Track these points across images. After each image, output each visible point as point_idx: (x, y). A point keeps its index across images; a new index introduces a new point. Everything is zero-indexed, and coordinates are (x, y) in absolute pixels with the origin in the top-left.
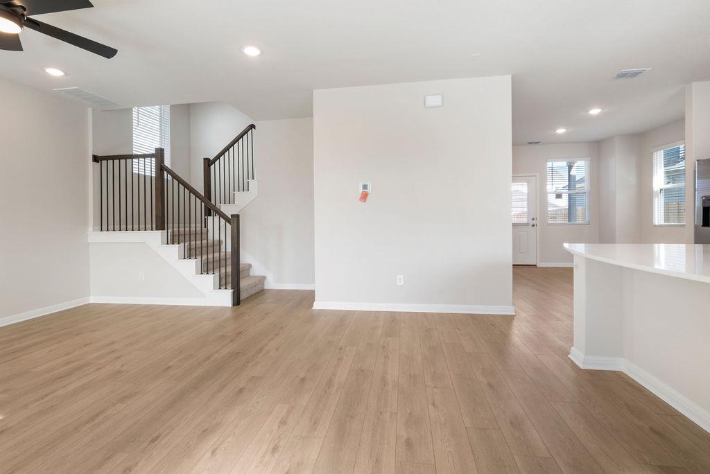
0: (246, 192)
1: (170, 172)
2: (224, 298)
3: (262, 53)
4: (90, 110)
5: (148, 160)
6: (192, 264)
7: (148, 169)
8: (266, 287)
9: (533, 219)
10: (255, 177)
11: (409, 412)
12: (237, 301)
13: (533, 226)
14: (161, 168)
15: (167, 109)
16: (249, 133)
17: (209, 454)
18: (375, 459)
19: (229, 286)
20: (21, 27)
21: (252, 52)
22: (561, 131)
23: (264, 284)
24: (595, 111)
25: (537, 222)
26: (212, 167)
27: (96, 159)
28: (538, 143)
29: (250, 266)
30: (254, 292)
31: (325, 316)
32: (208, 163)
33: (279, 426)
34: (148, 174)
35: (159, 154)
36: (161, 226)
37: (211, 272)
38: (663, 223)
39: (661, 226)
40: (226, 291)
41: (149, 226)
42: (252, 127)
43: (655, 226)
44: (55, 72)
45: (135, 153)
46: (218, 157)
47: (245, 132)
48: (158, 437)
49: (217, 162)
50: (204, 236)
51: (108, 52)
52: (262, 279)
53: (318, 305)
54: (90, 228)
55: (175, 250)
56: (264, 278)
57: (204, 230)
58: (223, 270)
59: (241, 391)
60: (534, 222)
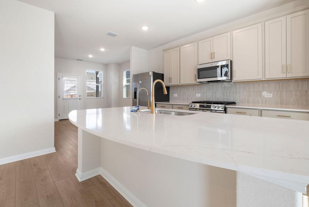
9: (80, 96)
13: (80, 99)
22: (90, 56)
24: (102, 50)
25: (82, 97)
28: (82, 60)
38: (126, 97)
39: (125, 98)
43: (124, 98)
60: (80, 97)
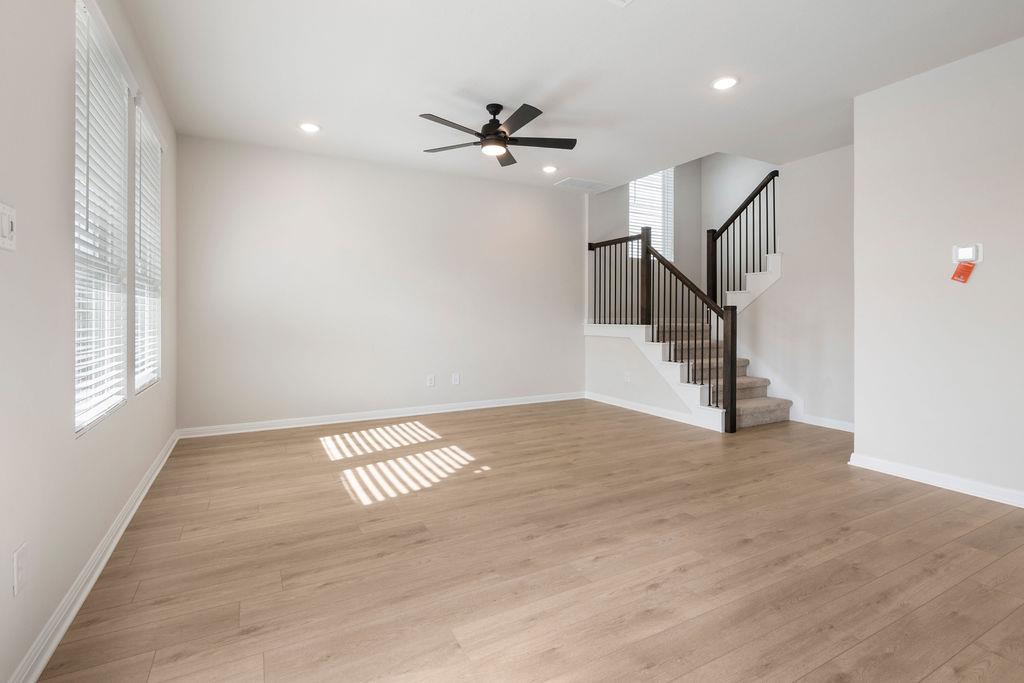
0: (757, 273)
1: (656, 254)
2: (713, 419)
3: (739, 80)
4: (586, 196)
5: (635, 243)
6: (676, 370)
7: (635, 253)
8: (793, 417)
10: (777, 250)
11: (888, 651)
12: (731, 425)
14: (648, 250)
15: (670, 172)
16: (770, 185)
17: (592, 558)
18: (765, 662)
19: (721, 405)
20: (505, 147)
21: (725, 84)
23: (788, 412)
26: (719, 241)
27: (592, 247)
29: (766, 383)
30: (767, 420)
31: (862, 480)
32: (713, 236)
33: (675, 570)
34: (635, 257)
35: (646, 235)
36: (646, 320)
37: (699, 383)
40: (717, 409)
41: (635, 319)
42: (775, 174)
44: (549, 170)
45: (631, 234)
46: (725, 227)
47: (764, 185)
48: (564, 526)
49: (724, 234)
50: (706, 334)
51: (569, 144)
52: (786, 405)
53: (856, 460)
54: (586, 320)
55: (659, 349)
56: (789, 403)
57: (706, 325)
58: (714, 382)
59: (662, 521)
